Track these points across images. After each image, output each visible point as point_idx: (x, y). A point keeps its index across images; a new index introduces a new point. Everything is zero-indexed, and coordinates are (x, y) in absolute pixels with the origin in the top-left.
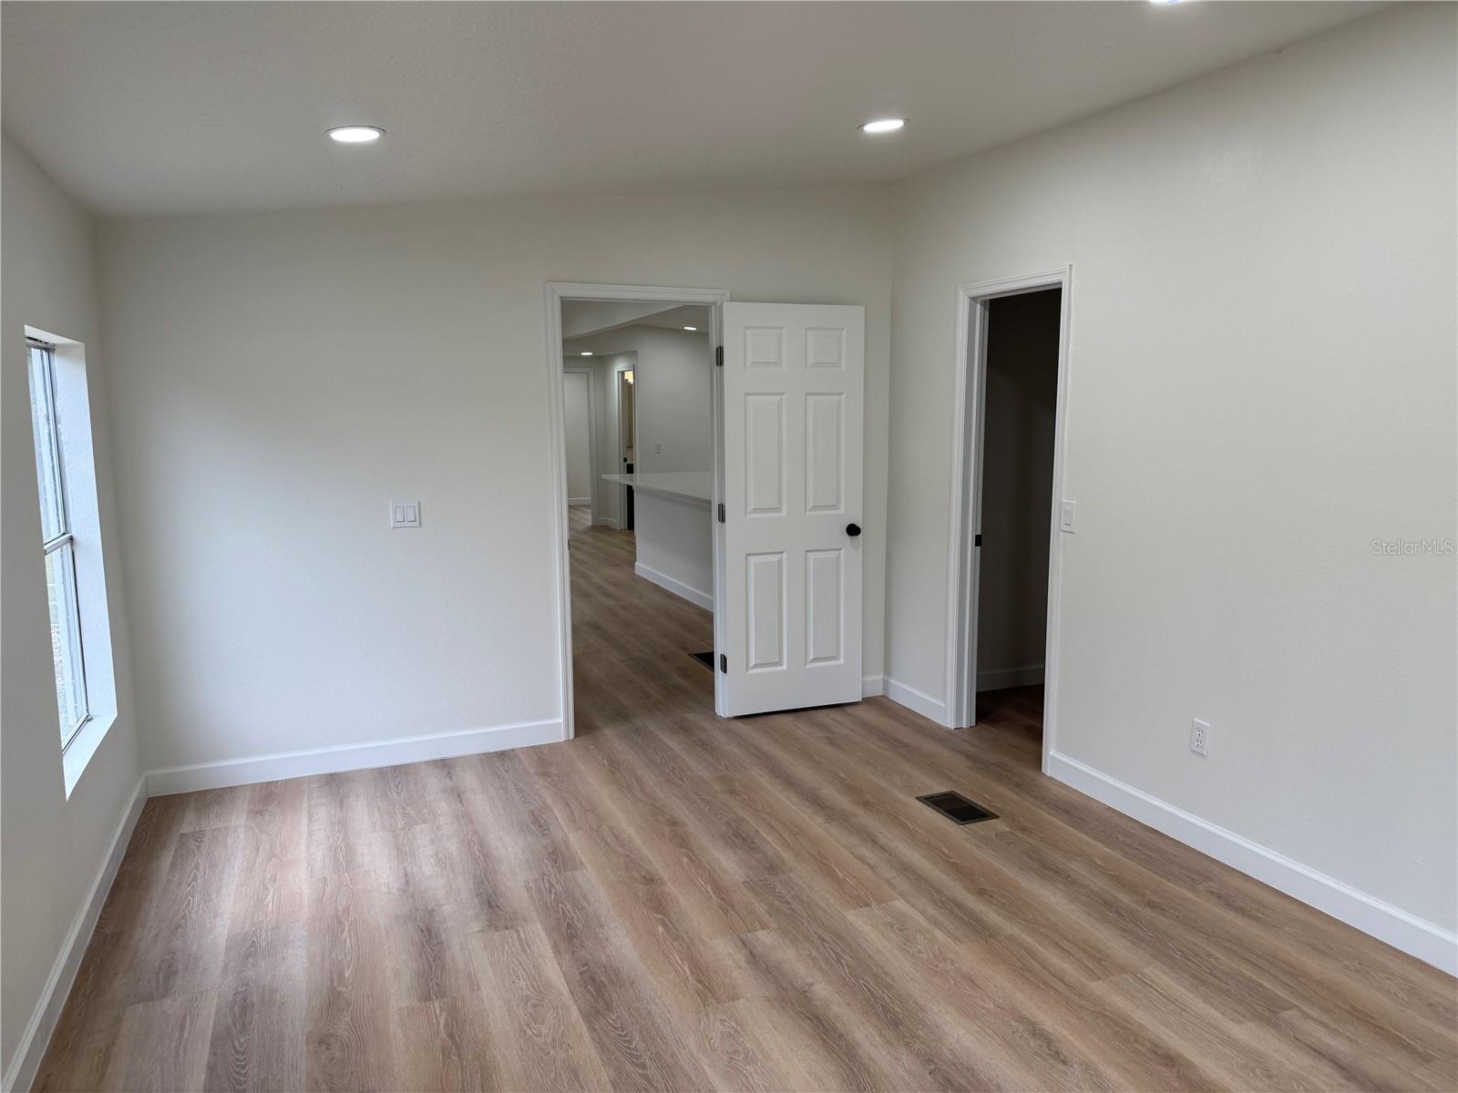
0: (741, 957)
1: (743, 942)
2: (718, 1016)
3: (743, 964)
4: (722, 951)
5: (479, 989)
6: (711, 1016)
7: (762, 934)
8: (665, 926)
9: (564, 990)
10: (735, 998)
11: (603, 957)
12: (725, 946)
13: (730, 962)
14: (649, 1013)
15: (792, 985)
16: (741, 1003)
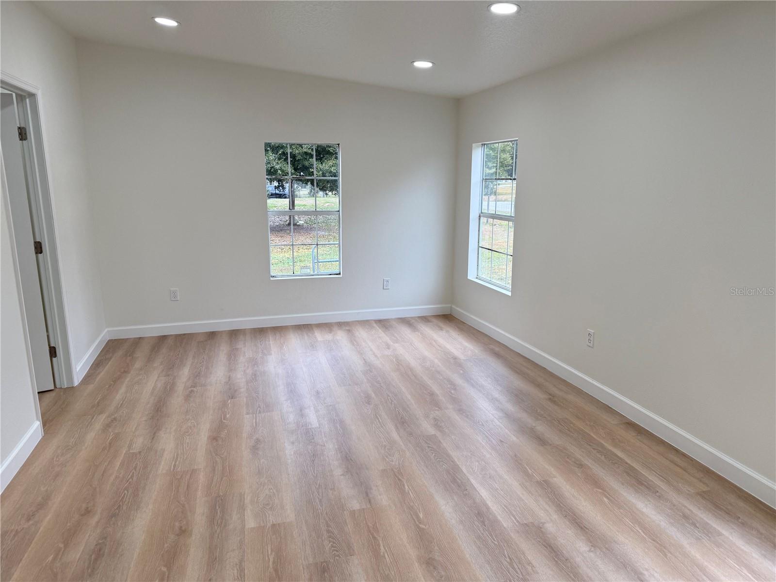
0: (375, 493)
1: (370, 502)
2: (394, 463)
3: (375, 489)
4: (383, 497)
5: (520, 484)
6: (397, 464)
7: (356, 507)
8: (418, 517)
9: (473, 481)
10: (384, 471)
11: (456, 499)
12: (382, 500)
13: (381, 489)
14: (427, 467)
15: (352, 475)
16: (382, 468)
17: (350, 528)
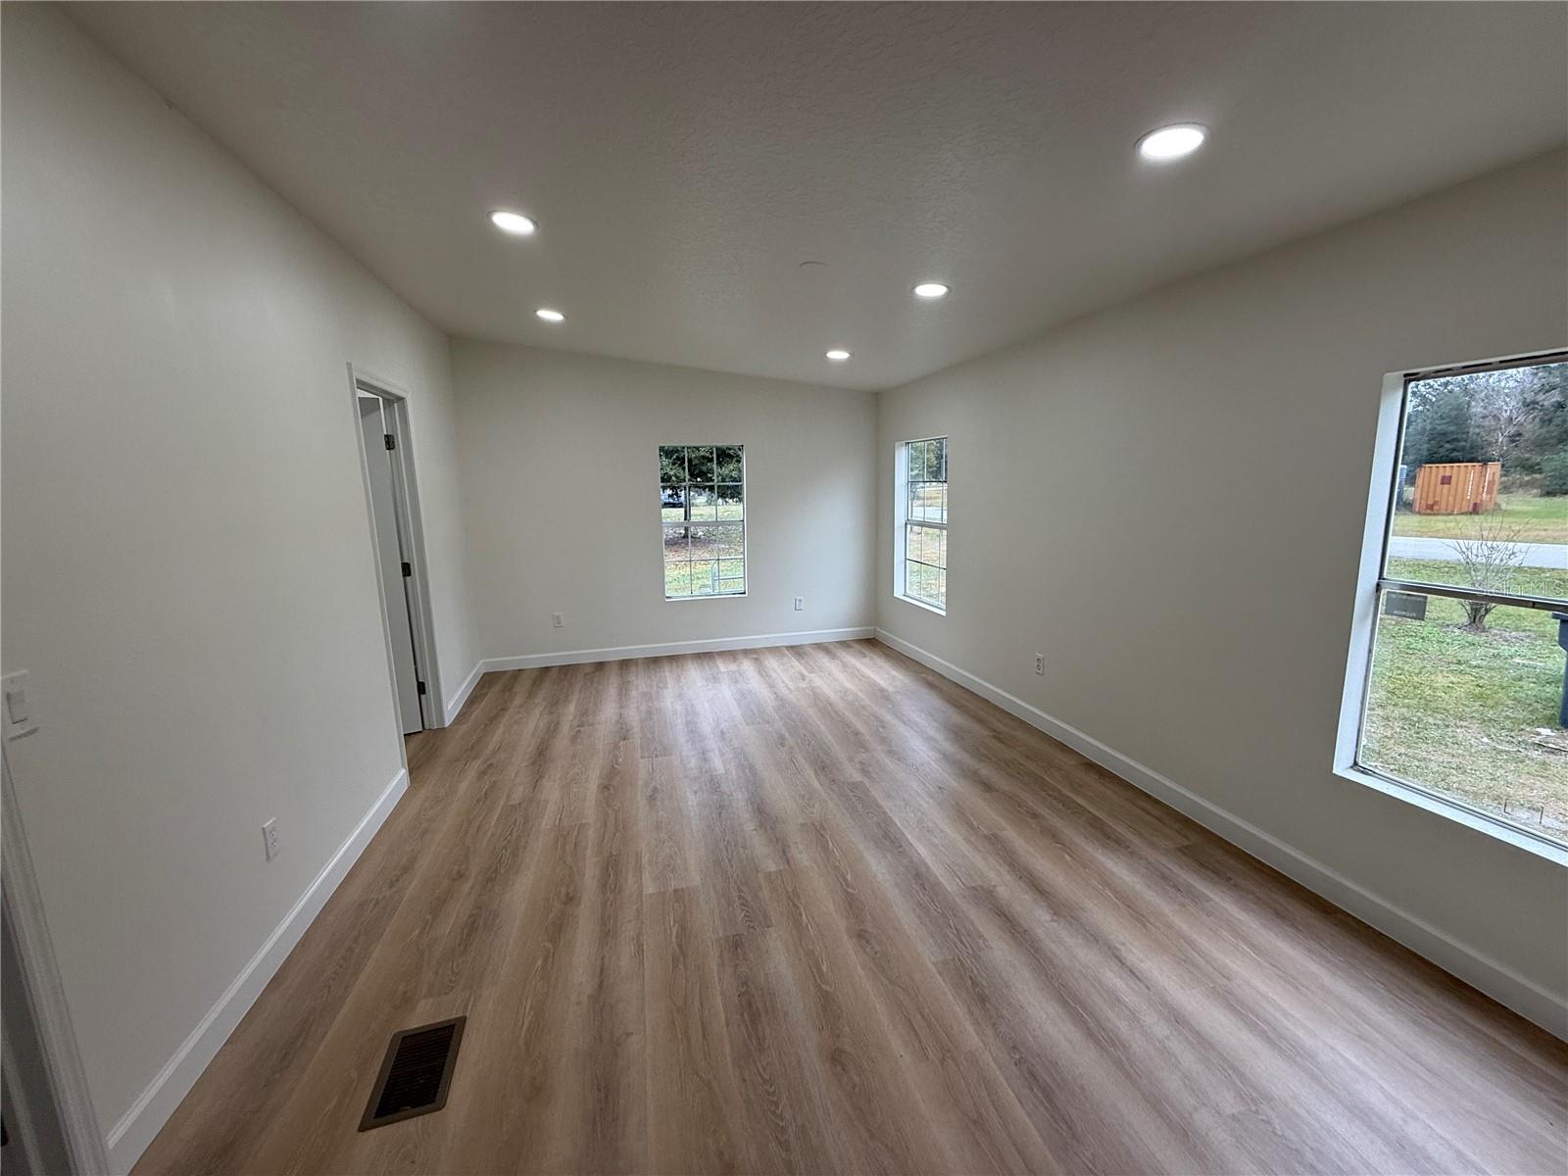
0: (793, 852)
1: (788, 863)
2: (814, 816)
3: (793, 846)
4: (804, 856)
6: (818, 816)
7: (773, 868)
8: (845, 880)
10: (803, 825)
12: (802, 860)
13: (801, 847)
14: (854, 819)
15: (766, 830)
16: (801, 821)
17: (765, 893)
